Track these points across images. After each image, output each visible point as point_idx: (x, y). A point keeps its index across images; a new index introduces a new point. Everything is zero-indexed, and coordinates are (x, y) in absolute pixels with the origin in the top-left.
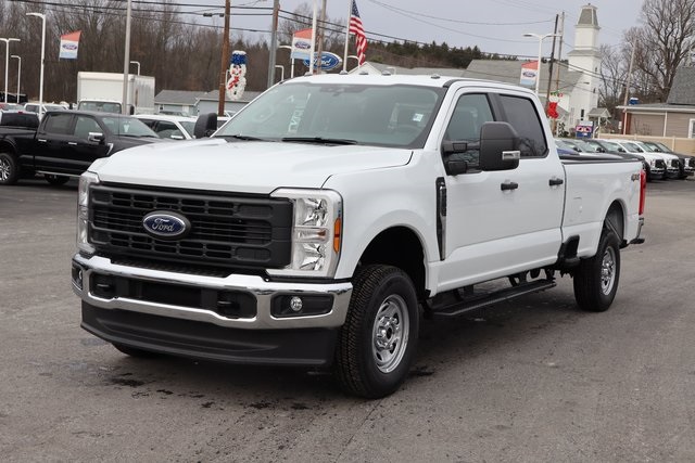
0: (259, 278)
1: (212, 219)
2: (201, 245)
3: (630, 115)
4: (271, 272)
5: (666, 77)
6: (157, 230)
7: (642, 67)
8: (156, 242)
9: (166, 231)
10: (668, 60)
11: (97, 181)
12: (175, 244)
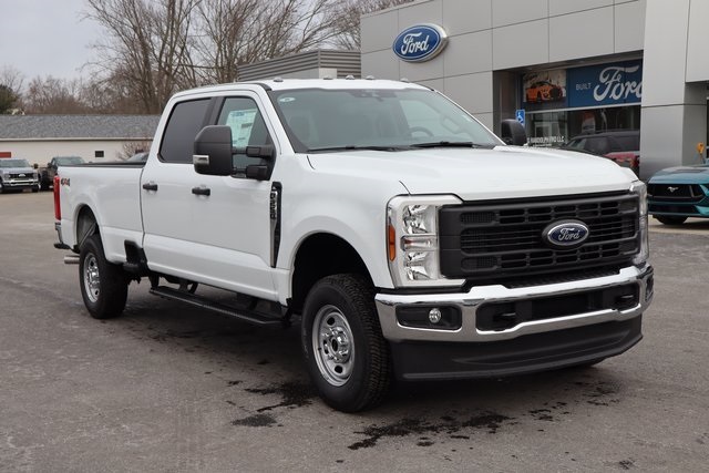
2: (598, 247)
6: (564, 241)
8: (558, 254)
9: (573, 240)
11: (460, 202)
12: (575, 252)
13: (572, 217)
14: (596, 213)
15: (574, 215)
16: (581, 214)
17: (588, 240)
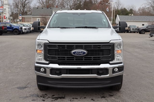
0: (108, 64)
1: (94, 50)
2: (91, 57)
3: (24, 18)
4: (111, 62)
5: (23, 9)
6: (77, 55)
7: (17, 7)
8: (76, 58)
9: (80, 54)
10: (23, 6)
11: (48, 42)
12: (83, 58)
13: (82, 48)
14: (91, 48)
15: (83, 48)
16: (85, 48)
17: (87, 55)
